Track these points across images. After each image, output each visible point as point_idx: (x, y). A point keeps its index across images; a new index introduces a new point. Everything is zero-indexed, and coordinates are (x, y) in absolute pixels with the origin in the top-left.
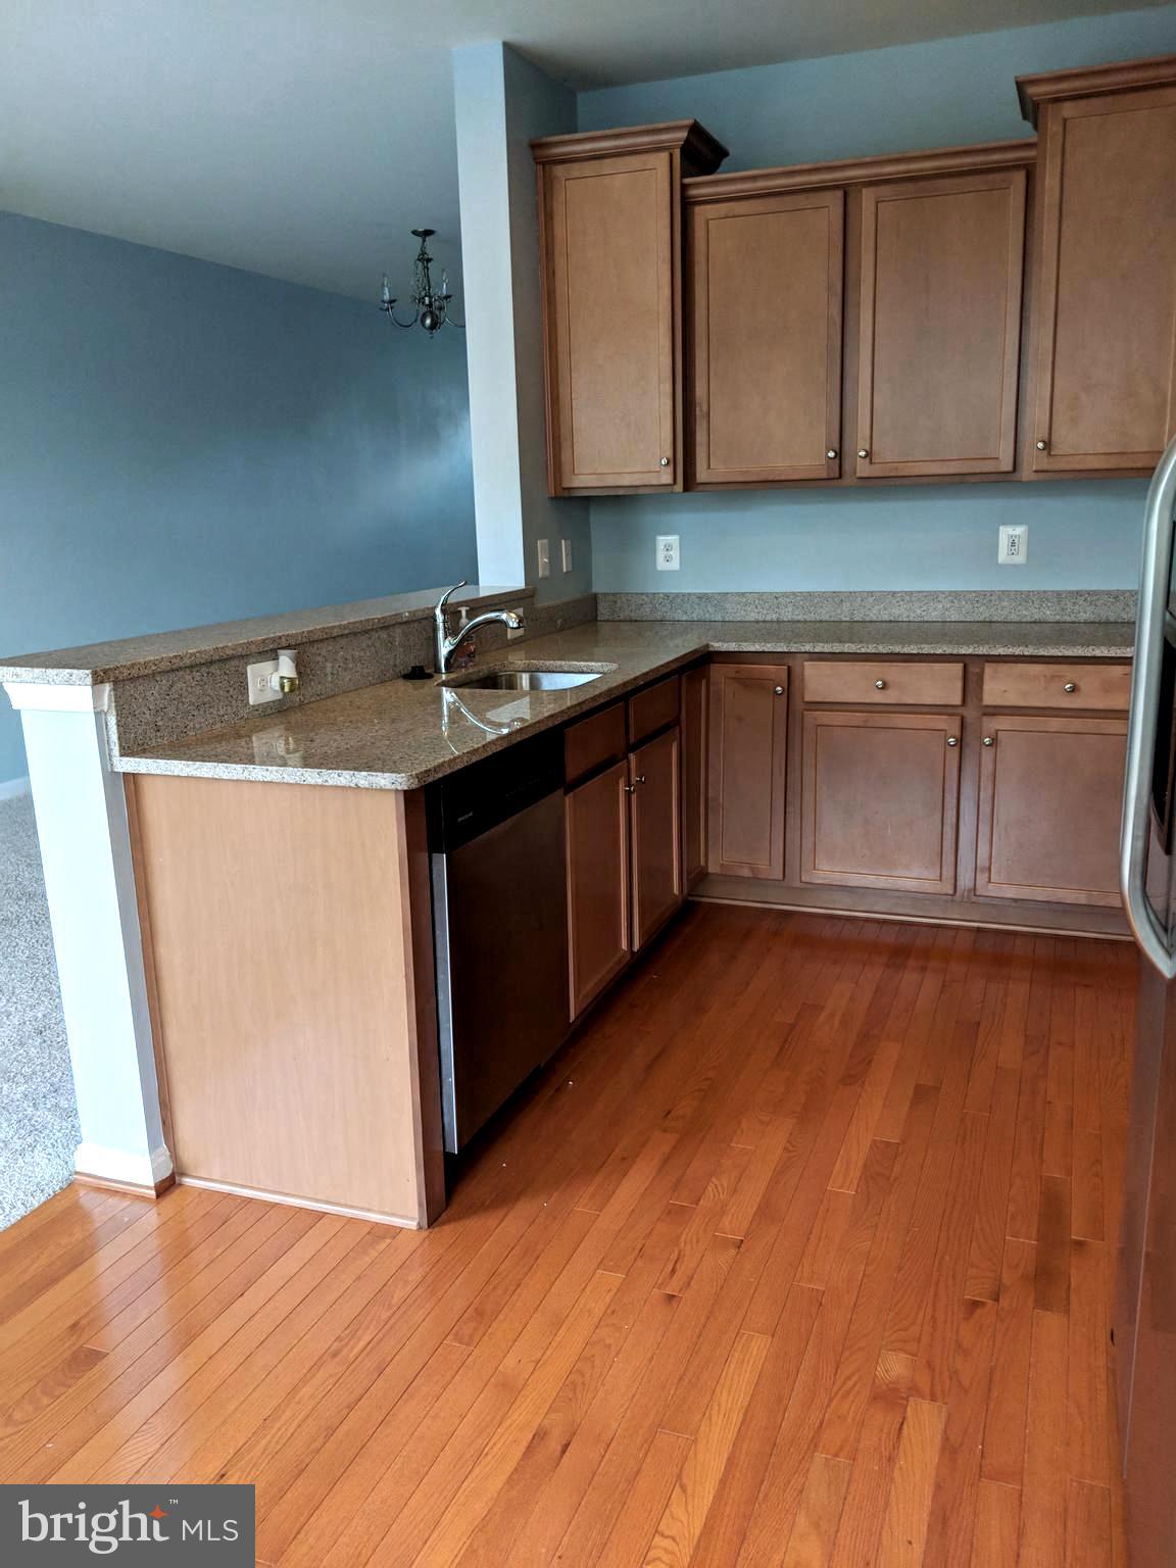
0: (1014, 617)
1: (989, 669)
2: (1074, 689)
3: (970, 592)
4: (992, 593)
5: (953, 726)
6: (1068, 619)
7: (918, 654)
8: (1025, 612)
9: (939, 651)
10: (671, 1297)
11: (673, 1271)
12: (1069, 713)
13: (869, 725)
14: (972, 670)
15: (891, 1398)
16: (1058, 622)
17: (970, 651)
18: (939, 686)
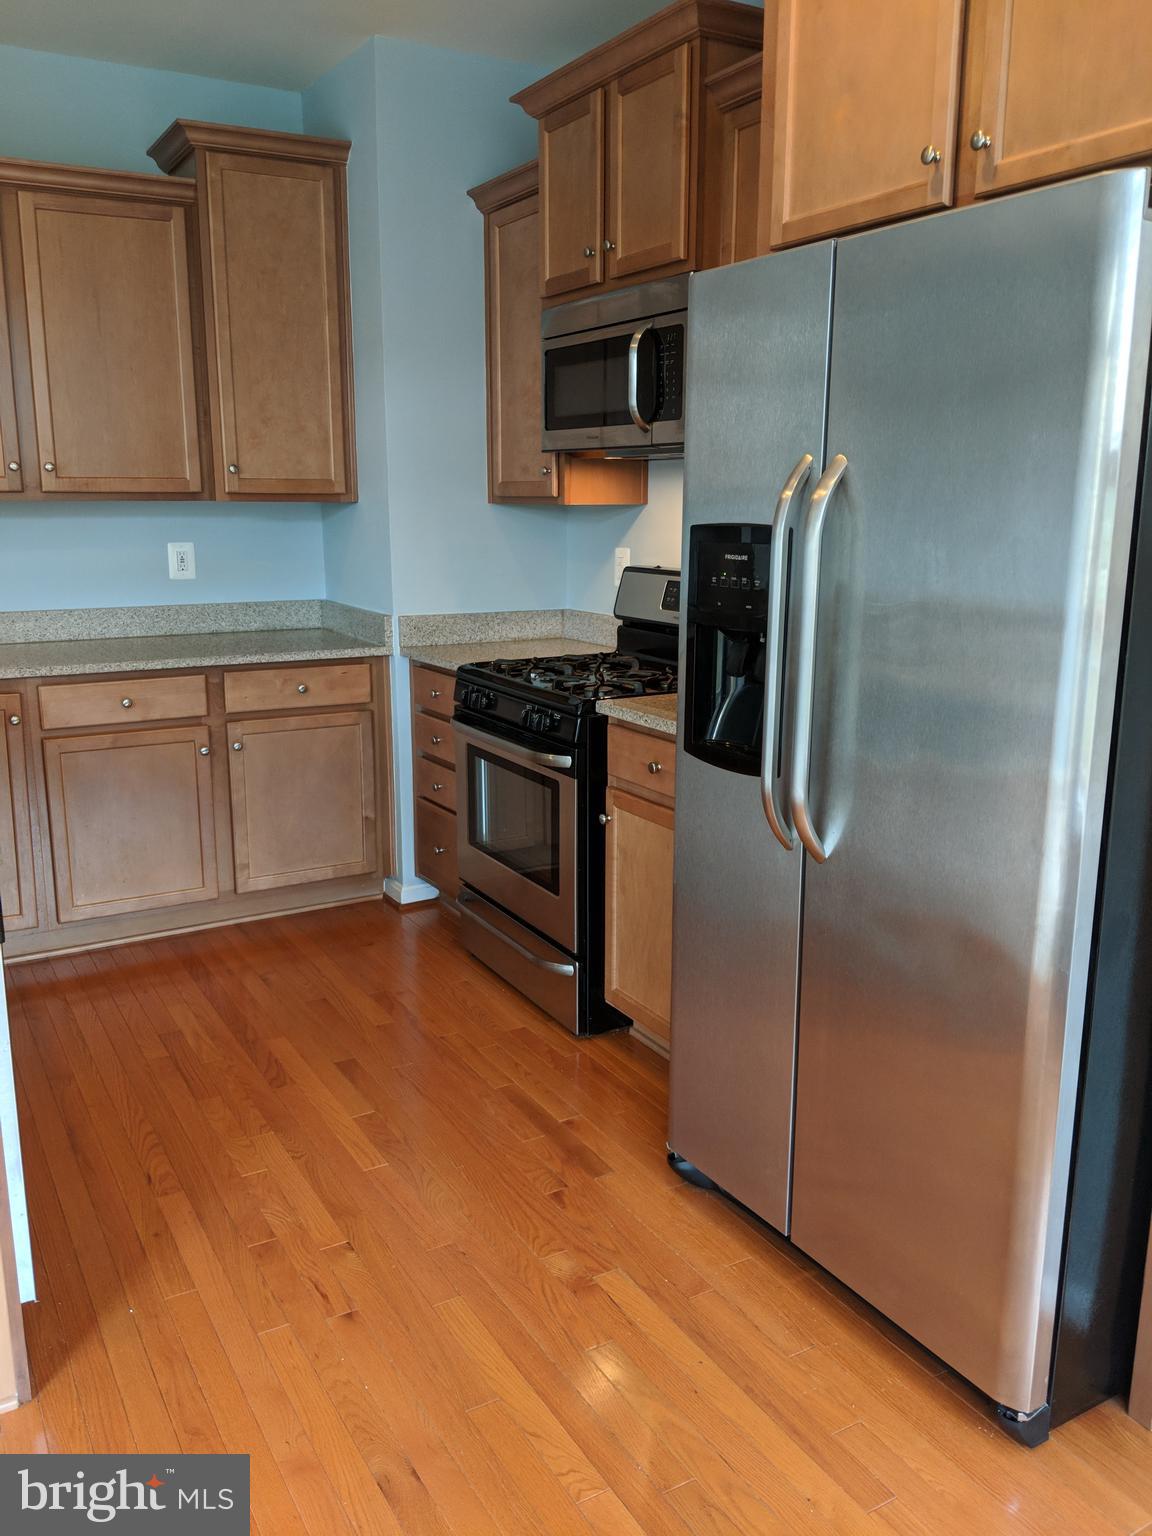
0: (192, 630)
1: (229, 679)
2: (306, 690)
3: (149, 608)
4: (169, 608)
5: (201, 735)
6: (242, 629)
7: (163, 669)
8: (202, 624)
9: (184, 665)
10: (349, 1316)
11: (324, 1296)
12: (305, 712)
13: (119, 745)
14: (214, 679)
15: (582, 1286)
16: (233, 632)
17: (212, 662)
18: (185, 700)
